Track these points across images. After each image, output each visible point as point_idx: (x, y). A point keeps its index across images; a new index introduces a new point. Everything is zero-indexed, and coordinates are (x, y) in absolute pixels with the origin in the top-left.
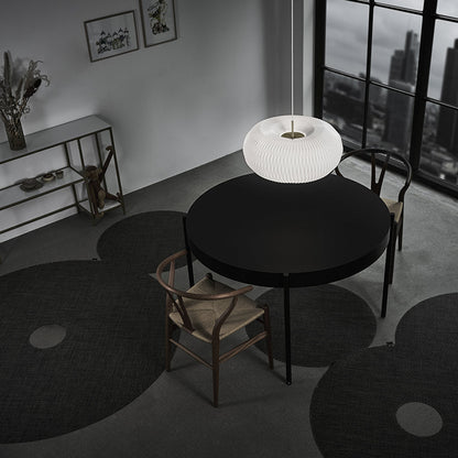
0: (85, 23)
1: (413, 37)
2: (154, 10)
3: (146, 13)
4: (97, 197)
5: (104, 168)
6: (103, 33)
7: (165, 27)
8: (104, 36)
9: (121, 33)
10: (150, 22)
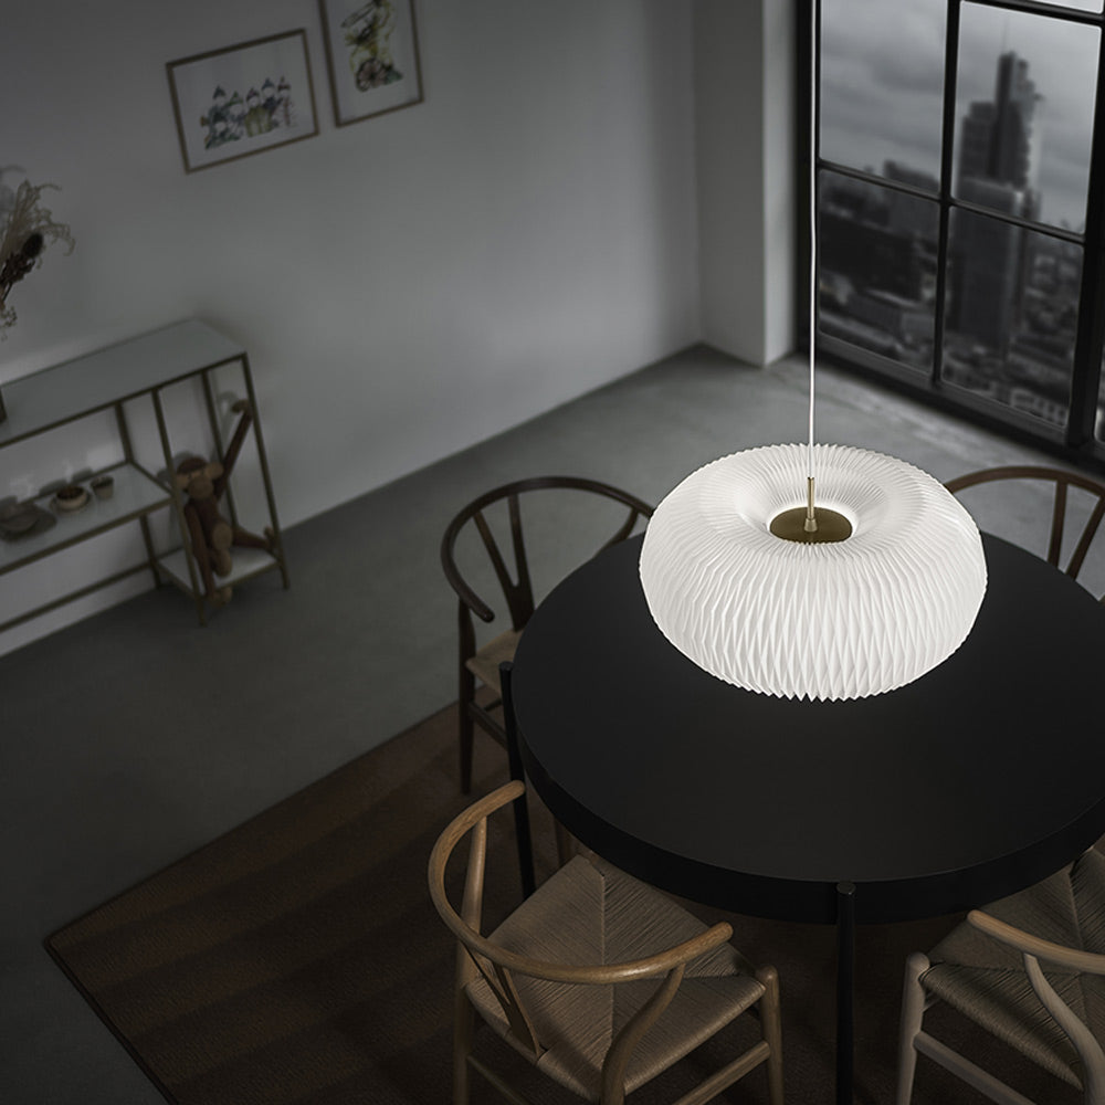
0: (171, 65)
1: (1015, 70)
2: (361, 25)
3: (339, 35)
4: (209, 544)
5: (227, 460)
6: (219, 92)
7: (389, 69)
8: (221, 102)
9: (269, 92)
10: (349, 59)
